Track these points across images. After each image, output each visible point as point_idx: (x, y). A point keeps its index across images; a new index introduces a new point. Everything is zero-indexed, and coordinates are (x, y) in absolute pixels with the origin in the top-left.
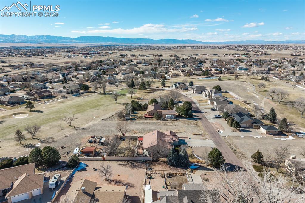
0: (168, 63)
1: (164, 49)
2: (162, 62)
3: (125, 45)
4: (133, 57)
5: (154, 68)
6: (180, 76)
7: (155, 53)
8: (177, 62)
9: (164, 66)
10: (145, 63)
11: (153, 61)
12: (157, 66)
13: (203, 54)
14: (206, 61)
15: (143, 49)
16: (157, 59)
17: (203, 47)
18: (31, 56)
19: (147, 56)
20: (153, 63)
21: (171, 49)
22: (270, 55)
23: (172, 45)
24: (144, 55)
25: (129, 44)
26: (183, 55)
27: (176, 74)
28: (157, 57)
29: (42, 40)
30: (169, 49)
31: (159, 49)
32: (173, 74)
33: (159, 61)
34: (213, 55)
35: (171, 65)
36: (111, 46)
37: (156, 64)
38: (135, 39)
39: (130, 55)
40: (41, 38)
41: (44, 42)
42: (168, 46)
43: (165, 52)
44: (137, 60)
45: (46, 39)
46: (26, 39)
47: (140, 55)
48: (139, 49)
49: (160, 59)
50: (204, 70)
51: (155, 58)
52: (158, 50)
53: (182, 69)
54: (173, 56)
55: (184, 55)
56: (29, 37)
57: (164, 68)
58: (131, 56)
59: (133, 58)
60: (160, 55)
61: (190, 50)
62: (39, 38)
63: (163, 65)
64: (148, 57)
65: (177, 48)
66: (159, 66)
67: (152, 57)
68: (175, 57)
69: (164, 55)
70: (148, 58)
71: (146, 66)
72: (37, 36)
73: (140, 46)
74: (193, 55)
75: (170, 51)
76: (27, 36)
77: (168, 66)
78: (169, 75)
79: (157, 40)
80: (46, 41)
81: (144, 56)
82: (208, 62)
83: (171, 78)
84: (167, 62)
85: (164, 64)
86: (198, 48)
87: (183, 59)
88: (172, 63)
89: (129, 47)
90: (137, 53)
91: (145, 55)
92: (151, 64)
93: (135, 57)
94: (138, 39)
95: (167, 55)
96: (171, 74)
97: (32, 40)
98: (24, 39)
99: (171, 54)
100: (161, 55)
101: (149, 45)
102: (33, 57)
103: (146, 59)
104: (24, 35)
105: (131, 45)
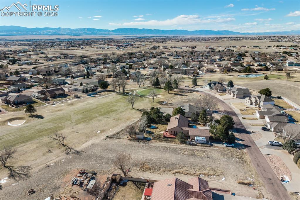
0: (202, 56)
1: (198, 40)
2: (196, 54)
3: (159, 37)
4: (165, 49)
5: (186, 62)
6: (216, 72)
7: (188, 44)
8: (212, 55)
9: (198, 59)
10: (177, 55)
11: (185, 54)
12: (190, 59)
13: (242, 46)
14: (245, 54)
15: (177, 40)
16: (190, 51)
17: (241, 39)
18: (69, 48)
19: (179, 48)
20: (185, 56)
21: (206, 40)
23: (207, 37)
24: (177, 47)
25: (163, 36)
26: (218, 47)
27: (211, 70)
28: (191, 49)
29: (83, 32)
30: (204, 41)
31: (193, 40)
32: (207, 69)
33: (192, 53)
34: (253, 46)
35: (205, 58)
36: (146, 38)
37: (188, 57)
38: (169, 30)
39: (163, 47)
40: (83, 31)
41: (85, 34)
42: (203, 37)
43: (200, 44)
44: (169, 52)
45: (87, 32)
46: (70, 31)
47: (173, 47)
48: (173, 41)
49: (193, 51)
50: (245, 64)
51: (187, 50)
52: (191, 41)
53: (219, 64)
54: (208, 48)
55: (220, 47)
56: (73, 29)
57: (197, 61)
58: (163, 48)
59: (165, 50)
60: (194, 47)
61: (227, 41)
62: (81, 30)
63: (196, 58)
64: (181, 48)
65: (213, 39)
66: (192, 59)
67: (185, 49)
68: (210, 49)
69: (198, 47)
70: (181, 50)
71: (177, 58)
72: (80, 29)
73: (174, 37)
74: (231, 47)
75: (205, 42)
76: (71, 29)
77: (202, 59)
78: (202, 71)
79: (192, 31)
80: (87, 34)
81: (176, 47)
82: (247, 54)
83: (205, 74)
84: (201, 54)
85: (198, 57)
86: (235, 40)
87: (219, 51)
88: (206, 56)
89: (163, 38)
90: (169, 44)
91: (178, 47)
92: (183, 57)
93: (167, 49)
94: (172, 31)
95: (201, 47)
96: (204, 69)
97: (75, 32)
98: (68, 32)
99: (206, 45)
100: (195, 47)
101: (184, 37)
102: (72, 48)
103: (178, 51)
104: (69, 28)
105: (165, 37)
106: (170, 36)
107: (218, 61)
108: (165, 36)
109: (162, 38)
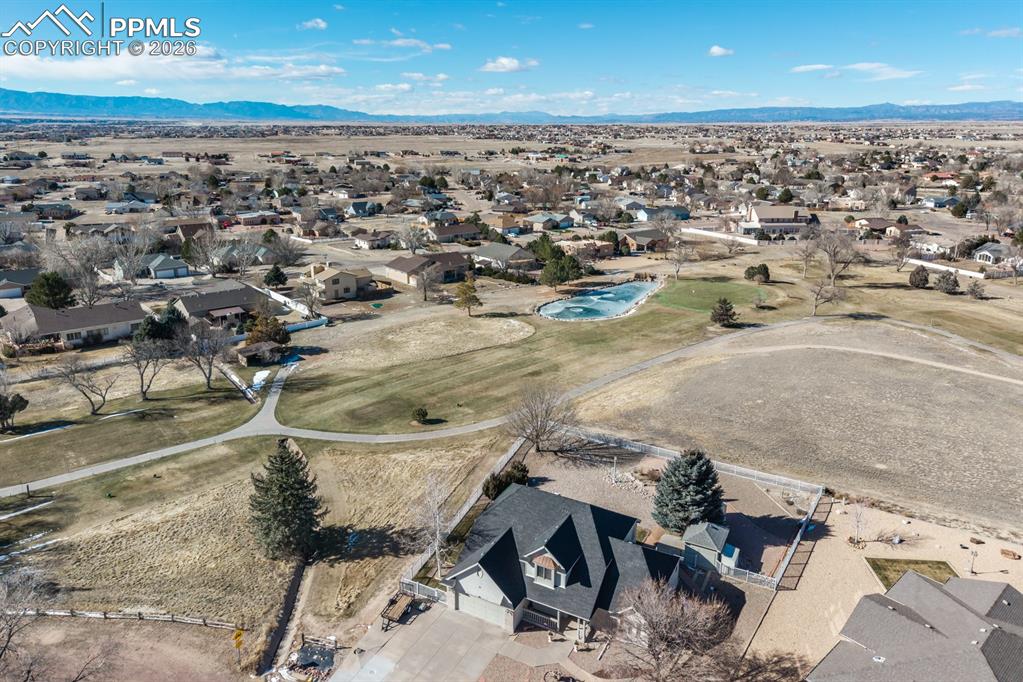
0: (269, 193)
1: (233, 134)
2: (233, 186)
3: (62, 121)
4: (78, 165)
7: (193, 146)
9: (249, 208)
10: (132, 194)
11: (179, 185)
13: (406, 153)
15: (143, 134)
16: (202, 174)
17: (382, 130)
19: (150, 160)
21: (263, 135)
22: (630, 152)
23: (264, 124)
24: (140, 156)
25: (81, 118)
27: (357, 282)
28: (205, 166)
30: (255, 136)
31: (210, 133)
32: (335, 281)
33: (214, 181)
35: (284, 205)
38: (107, 98)
39: (63, 157)
42: (250, 124)
43: (241, 145)
44: (93, 179)
47: (118, 155)
48: (125, 134)
49: (219, 172)
51: (190, 169)
52: (206, 137)
54: (279, 161)
58: (64, 161)
59: (71, 172)
60: (220, 157)
61: (339, 137)
63: (240, 202)
64: (160, 162)
65: (286, 130)
67: (178, 165)
68: (288, 162)
69: (237, 157)
70: (155, 170)
73: (130, 123)
74: (366, 154)
75: (262, 141)
77: (271, 207)
79: (205, 105)
81: (136, 159)
82: (450, 181)
84: (260, 187)
85: (245, 199)
86: (365, 133)
87: (334, 170)
88: (287, 192)
89: (80, 127)
91: (145, 157)
92: (167, 200)
93: (84, 165)
94: (121, 102)
95: (251, 157)
99: (268, 149)
100: (225, 156)
101: (174, 123)
103: (144, 174)
105: (93, 121)
106: (116, 119)
107: (352, 216)
108: (89, 119)
109: (76, 125)
